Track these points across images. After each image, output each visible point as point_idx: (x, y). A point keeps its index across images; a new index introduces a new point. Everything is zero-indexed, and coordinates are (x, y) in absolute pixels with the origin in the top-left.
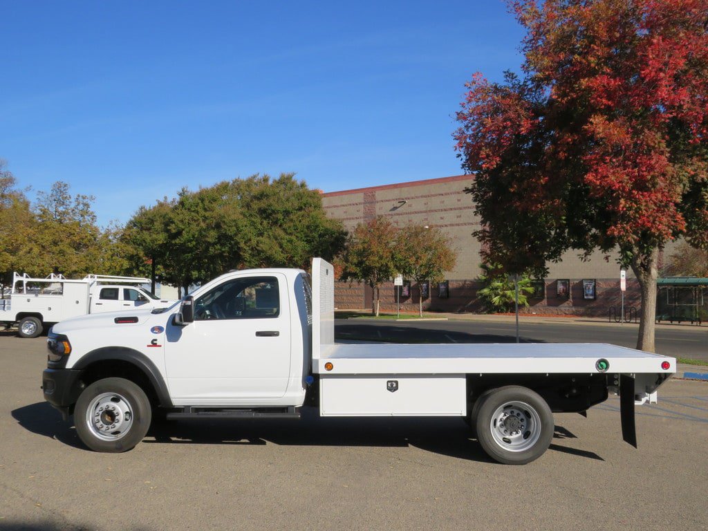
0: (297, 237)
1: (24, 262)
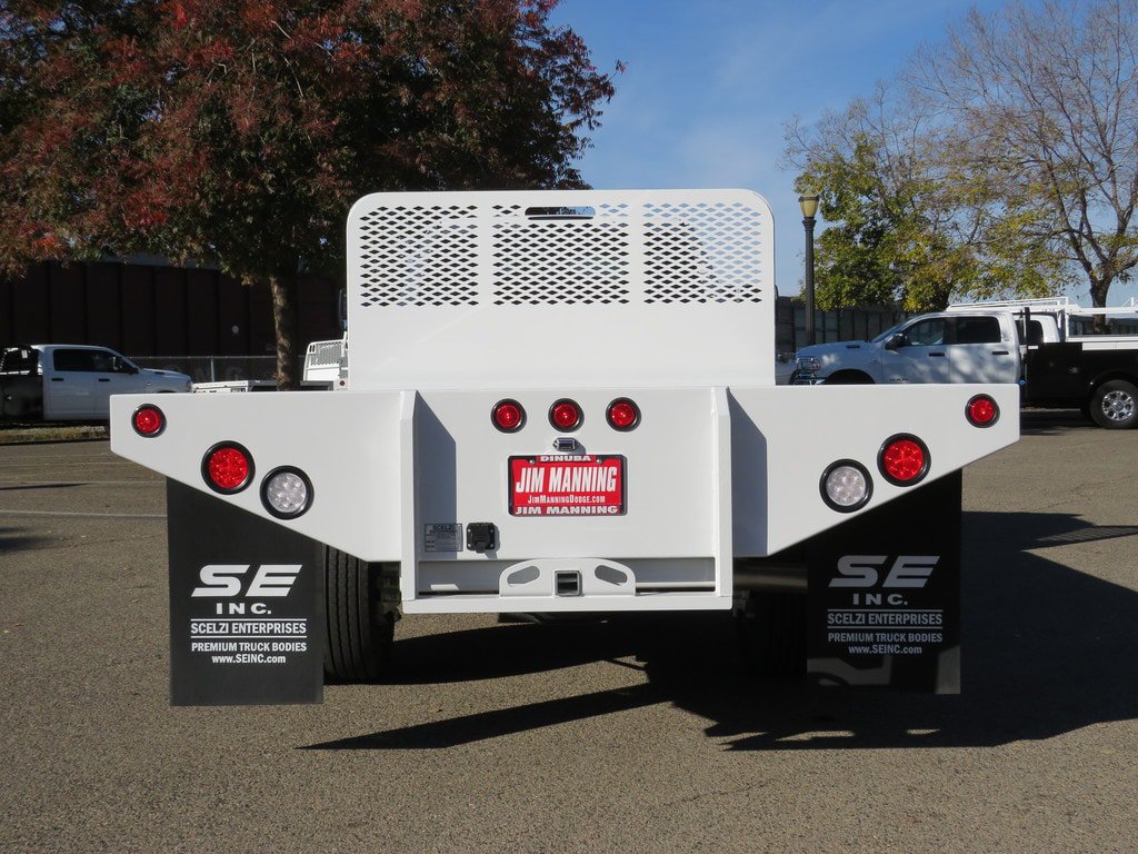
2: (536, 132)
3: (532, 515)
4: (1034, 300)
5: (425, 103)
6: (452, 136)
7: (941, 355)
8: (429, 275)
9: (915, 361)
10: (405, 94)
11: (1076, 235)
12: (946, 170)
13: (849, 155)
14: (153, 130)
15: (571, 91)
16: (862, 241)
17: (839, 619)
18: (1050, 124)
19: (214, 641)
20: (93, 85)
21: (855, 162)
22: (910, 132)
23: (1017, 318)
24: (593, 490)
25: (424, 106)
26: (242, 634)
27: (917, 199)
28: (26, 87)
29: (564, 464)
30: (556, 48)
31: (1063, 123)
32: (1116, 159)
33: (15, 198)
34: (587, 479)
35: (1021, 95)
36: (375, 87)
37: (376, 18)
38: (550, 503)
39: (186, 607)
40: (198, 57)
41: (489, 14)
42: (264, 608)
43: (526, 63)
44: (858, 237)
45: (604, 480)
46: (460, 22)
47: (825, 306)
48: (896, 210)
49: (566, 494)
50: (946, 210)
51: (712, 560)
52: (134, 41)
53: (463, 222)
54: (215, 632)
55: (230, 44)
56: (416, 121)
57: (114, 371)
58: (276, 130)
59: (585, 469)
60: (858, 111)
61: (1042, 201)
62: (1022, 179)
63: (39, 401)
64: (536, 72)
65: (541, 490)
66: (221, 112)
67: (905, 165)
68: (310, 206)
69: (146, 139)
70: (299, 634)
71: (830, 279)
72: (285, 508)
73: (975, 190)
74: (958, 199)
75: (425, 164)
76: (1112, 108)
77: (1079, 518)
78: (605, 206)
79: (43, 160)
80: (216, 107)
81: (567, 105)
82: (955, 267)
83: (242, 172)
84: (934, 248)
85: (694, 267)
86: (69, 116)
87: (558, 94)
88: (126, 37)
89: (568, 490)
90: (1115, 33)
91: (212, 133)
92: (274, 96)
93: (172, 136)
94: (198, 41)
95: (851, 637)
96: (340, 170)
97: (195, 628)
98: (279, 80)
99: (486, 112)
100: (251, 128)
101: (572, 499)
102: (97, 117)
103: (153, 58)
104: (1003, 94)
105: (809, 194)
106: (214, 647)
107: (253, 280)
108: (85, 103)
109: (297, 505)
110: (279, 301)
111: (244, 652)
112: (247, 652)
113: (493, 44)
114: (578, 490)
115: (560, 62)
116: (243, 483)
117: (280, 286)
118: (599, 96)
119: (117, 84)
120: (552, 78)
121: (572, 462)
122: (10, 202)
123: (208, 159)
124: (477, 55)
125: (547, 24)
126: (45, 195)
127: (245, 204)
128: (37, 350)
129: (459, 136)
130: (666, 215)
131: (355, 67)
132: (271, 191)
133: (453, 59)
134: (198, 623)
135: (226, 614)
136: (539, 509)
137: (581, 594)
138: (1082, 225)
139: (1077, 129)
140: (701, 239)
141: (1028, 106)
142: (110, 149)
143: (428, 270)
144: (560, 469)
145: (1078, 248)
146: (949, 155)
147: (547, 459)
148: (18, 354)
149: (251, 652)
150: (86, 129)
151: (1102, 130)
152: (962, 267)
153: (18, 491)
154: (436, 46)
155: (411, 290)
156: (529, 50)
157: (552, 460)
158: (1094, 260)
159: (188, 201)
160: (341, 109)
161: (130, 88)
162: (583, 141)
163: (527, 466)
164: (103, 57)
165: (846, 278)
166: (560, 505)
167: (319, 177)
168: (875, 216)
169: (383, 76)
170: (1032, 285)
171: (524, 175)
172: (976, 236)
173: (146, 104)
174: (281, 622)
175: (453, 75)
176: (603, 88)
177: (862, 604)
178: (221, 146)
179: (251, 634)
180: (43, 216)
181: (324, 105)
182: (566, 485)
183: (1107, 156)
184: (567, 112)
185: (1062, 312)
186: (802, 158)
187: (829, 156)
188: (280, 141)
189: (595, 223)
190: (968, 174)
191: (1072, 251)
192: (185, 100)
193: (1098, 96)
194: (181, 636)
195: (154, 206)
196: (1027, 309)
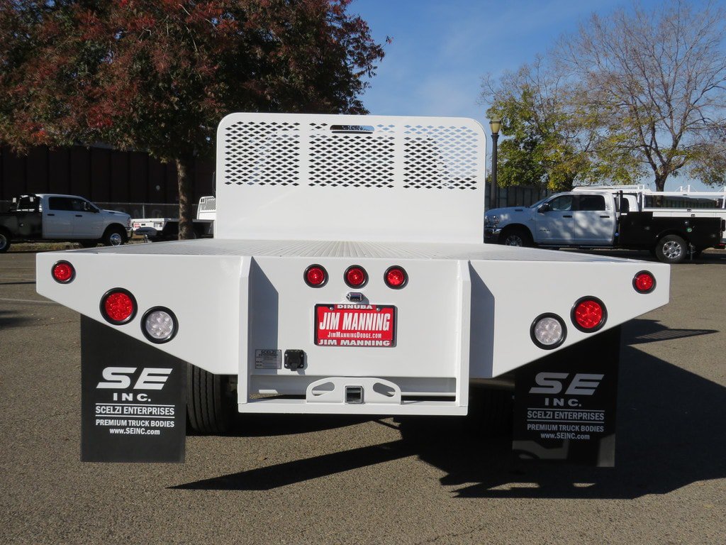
2: (337, 78)
3: (331, 345)
4: (623, 186)
5: (271, 58)
6: (287, 78)
7: (570, 217)
8: (268, 166)
9: (555, 220)
10: (259, 52)
11: (648, 148)
12: (574, 108)
13: (518, 98)
14: (106, 69)
15: (358, 53)
16: (524, 147)
17: (535, 414)
18: (637, 83)
19: (111, 418)
20: (70, 41)
21: (521, 101)
22: (554, 85)
23: (615, 196)
24: (374, 329)
25: (270, 59)
26: (130, 414)
27: (556, 124)
28: (30, 40)
29: (353, 311)
30: (351, 27)
31: (643, 82)
32: (674, 105)
33: (23, 107)
34: (369, 322)
35: (620, 65)
36: (241, 47)
37: (243, 5)
38: (343, 337)
39: (93, 395)
40: (134, 24)
41: (311, 5)
42: (146, 397)
43: (333, 35)
44: (522, 145)
45: (381, 322)
46: (294, 10)
47: (502, 185)
48: (545, 130)
49: (355, 331)
50: (573, 131)
51: (454, 380)
52: (95, 14)
53: (291, 133)
54: (112, 412)
55: (154, 17)
56: (266, 68)
57: (85, 211)
58: (180, 71)
59: (368, 314)
60: (524, 72)
61: (629, 128)
62: (618, 115)
63: (40, 226)
64: (338, 41)
65: (337, 329)
66: (147, 58)
67: (551, 104)
68: (200, 118)
69: (101, 74)
70: (170, 416)
71: (505, 169)
72: (158, 335)
73: (591, 120)
74: (581, 125)
75: (270, 94)
76: (672, 75)
77: (659, 323)
78: (380, 126)
79: (39, 85)
80: (144, 56)
81: (356, 62)
82: (578, 165)
83: (159, 96)
84: (566, 153)
85: (435, 166)
86: (55, 58)
87: (351, 55)
88: (90, 11)
89: (356, 329)
90: (676, 31)
91: (141, 72)
92: (179, 49)
93: (116, 73)
94: (134, 15)
95: (542, 427)
96: (218, 96)
97: (98, 410)
98: (183, 41)
99: (308, 65)
100: (165, 69)
101: (358, 335)
102: (72, 60)
103: (106, 25)
104: (609, 64)
105: (495, 119)
106: (111, 423)
107: (167, 160)
108: (65, 50)
109: (166, 334)
110: (181, 174)
111: (131, 427)
112: (134, 427)
113: (313, 24)
114: (363, 329)
115: (353, 36)
116: (128, 318)
117: (182, 164)
118: (375, 57)
119: (85, 40)
120: (348, 45)
121: (360, 309)
122: (19, 109)
123: (138, 87)
124: (303, 30)
125: (346, 13)
126: (40, 106)
127: (160, 115)
128: (39, 197)
129: (291, 79)
130: (419, 133)
131: (229, 34)
132: (177, 108)
133: (289, 32)
134: (101, 406)
135: (120, 400)
136: (335, 341)
137: (363, 402)
138: (651, 142)
139: (651, 86)
140: (440, 149)
141: (623, 72)
142: (79, 80)
143: (268, 163)
144: (351, 314)
145: (649, 156)
146: (576, 99)
147: (342, 307)
148: (28, 199)
149: (136, 427)
150: (65, 66)
151: (666, 87)
152: (582, 165)
153: (19, 285)
154: (278, 23)
155: (257, 175)
156: (334, 28)
157: (345, 307)
158: (658, 164)
159: (126, 113)
160: (220, 59)
161: (93, 42)
162: (365, 84)
163: (328, 312)
164: (76, 23)
165: (514, 169)
166: (350, 339)
167: (206, 100)
168: (532, 133)
169: (247, 41)
170: (622, 176)
171: (329, 103)
172: (590, 147)
173: (103, 53)
174: (157, 407)
175: (289, 42)
176: (378, 52)
177: (551, 405)
178: (146, 79)
179: (137, 414)
180: (38, 119)
181: (210, 56)
182: (355, 325)
183: (668, 103)
184: (356, 66)
185: (640, 194)
186: (491, 98)
187: (507, 97)
188: (182, 77)
189: (374, 136)
190: (587, 110)
191: (646, 158)
192: (125, 51)
193: (664, 67)
194: (88, 414)
195: (105, 115)
196: (621, 191)
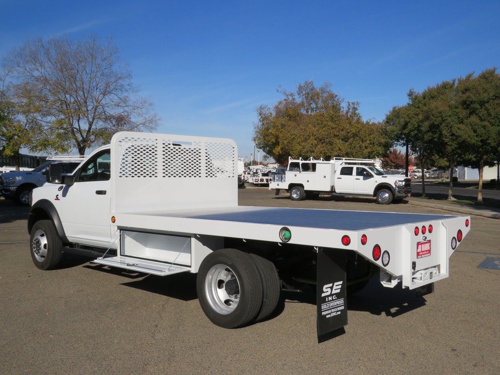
0: (491, 123)
1: (307, 148)
19: (326, 310)
38: (422, 254)
39: (321, 301)
42: (335, 297)
45: (428, 246)
54: (326, 307)
65: (421, 251)
70: (342, 304)
78: (195, 142)
97: (323, 308)
101: (425, 252)
106: (326, 313)
109: (387, 262)
111: (332, 313)
121: (425, 243)
134: (323, 305)
135: (328, 301)
136: (420, 256)
137: (432, 278)
144: (423, 245)
147: (422, 242)
163: (419, 245)
174: (339, 301)
179: (333, 306)
194: (320, 311)
